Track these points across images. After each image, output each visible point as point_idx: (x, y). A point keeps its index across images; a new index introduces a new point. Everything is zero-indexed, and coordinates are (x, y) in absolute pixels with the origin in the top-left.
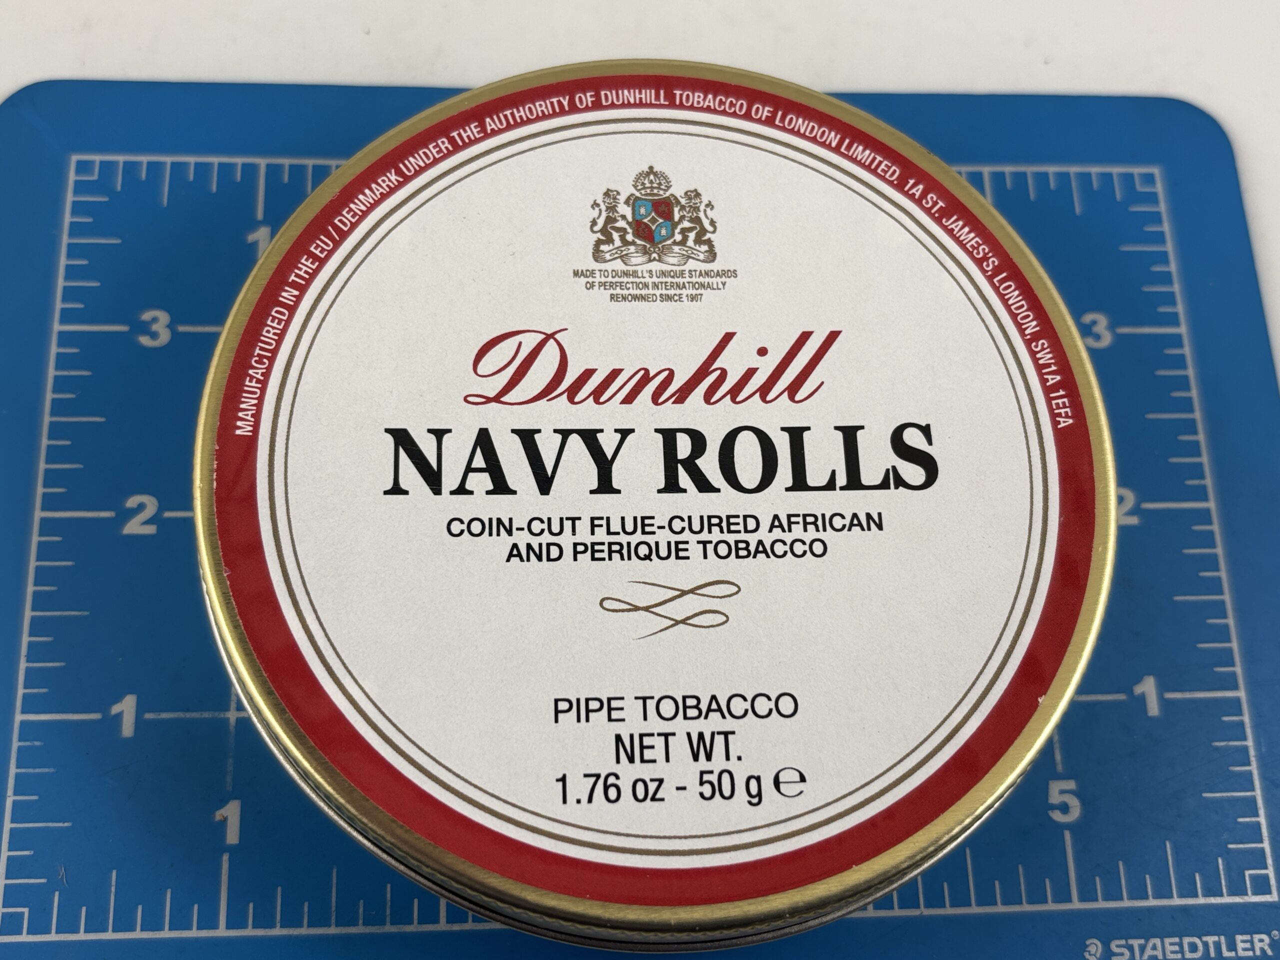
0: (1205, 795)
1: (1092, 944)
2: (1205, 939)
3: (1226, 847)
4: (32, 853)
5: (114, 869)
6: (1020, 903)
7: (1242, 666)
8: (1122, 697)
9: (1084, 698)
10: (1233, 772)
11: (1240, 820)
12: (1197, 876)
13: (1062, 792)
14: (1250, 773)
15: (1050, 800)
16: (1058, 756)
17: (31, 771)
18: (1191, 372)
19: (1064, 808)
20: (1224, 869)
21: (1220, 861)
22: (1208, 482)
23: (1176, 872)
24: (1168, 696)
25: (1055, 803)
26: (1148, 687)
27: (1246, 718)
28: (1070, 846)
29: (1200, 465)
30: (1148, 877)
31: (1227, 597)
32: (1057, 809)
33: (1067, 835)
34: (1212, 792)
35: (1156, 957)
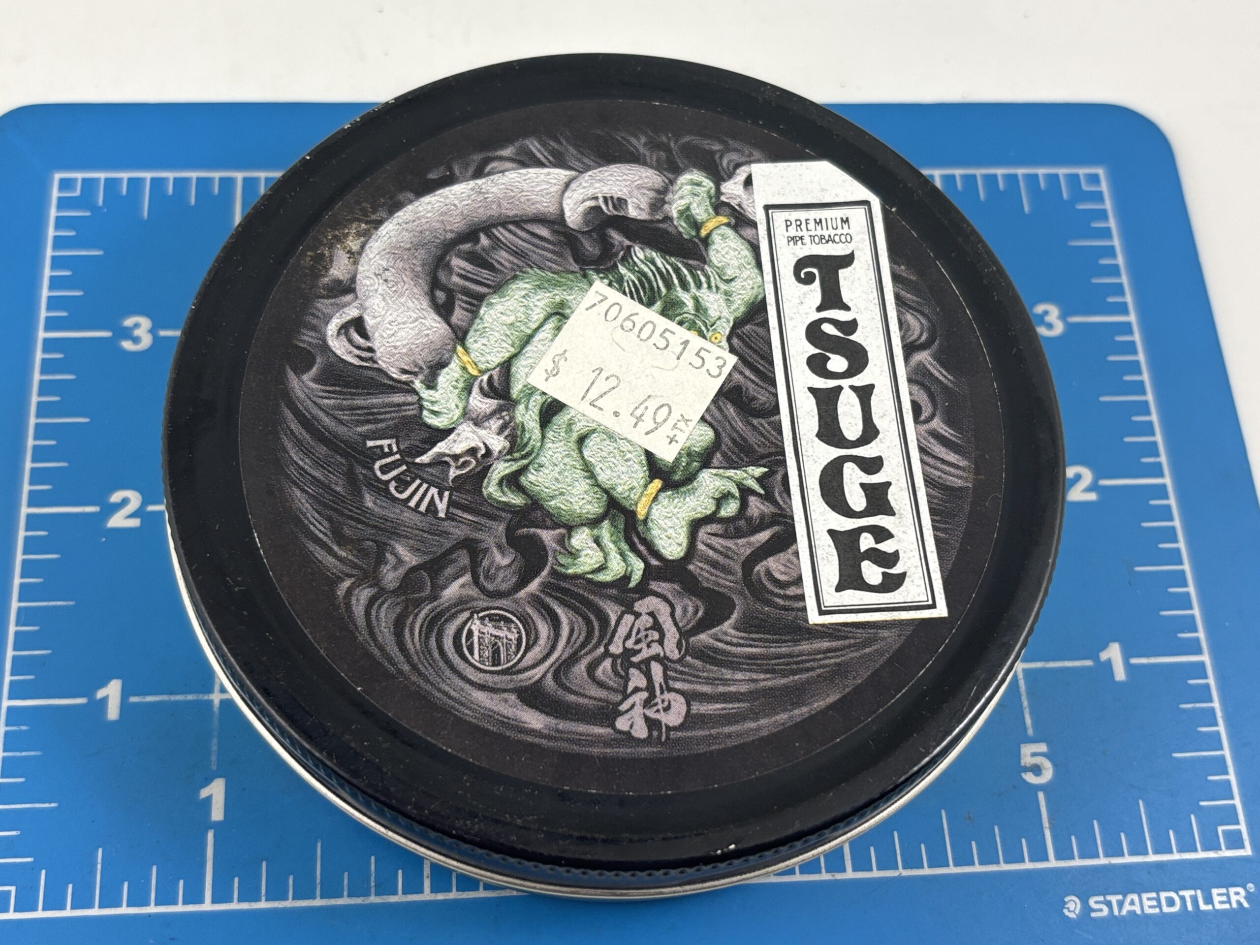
0: (1175, 755)
1: (1072, 900)
2: (1181, 893)
3: (1198, 805)
4: (19, 833)
5: (100, 847)
6: (998, 863)
7: (1205, 632)
8: (1088, 663)
9: (1052, 665)
10: (1201, 732)
11: (1210, 778)
12: (1171, 833)
13: (1034, 755)
14: (1218, 733)
15: (1023, 763)
16: (1028, 721)
17: (18, 754)
18: (1141, 357)
19: (1037, 770)
20: (1197, 826)
21: (1193, 817)
22: (1163, 459)
23: (1150, 829)
24: (1134, 661)
25: (1028, 765)
26: (1113, 653)
27: (1211, 681)
28: (1044, 807)
29: (1155, 444)
30: (1123, 835)
31: (1187, 567)
32: (1029, 771)
33: (1041, 796)
34: (1181, 752)
35: (1134, 912)
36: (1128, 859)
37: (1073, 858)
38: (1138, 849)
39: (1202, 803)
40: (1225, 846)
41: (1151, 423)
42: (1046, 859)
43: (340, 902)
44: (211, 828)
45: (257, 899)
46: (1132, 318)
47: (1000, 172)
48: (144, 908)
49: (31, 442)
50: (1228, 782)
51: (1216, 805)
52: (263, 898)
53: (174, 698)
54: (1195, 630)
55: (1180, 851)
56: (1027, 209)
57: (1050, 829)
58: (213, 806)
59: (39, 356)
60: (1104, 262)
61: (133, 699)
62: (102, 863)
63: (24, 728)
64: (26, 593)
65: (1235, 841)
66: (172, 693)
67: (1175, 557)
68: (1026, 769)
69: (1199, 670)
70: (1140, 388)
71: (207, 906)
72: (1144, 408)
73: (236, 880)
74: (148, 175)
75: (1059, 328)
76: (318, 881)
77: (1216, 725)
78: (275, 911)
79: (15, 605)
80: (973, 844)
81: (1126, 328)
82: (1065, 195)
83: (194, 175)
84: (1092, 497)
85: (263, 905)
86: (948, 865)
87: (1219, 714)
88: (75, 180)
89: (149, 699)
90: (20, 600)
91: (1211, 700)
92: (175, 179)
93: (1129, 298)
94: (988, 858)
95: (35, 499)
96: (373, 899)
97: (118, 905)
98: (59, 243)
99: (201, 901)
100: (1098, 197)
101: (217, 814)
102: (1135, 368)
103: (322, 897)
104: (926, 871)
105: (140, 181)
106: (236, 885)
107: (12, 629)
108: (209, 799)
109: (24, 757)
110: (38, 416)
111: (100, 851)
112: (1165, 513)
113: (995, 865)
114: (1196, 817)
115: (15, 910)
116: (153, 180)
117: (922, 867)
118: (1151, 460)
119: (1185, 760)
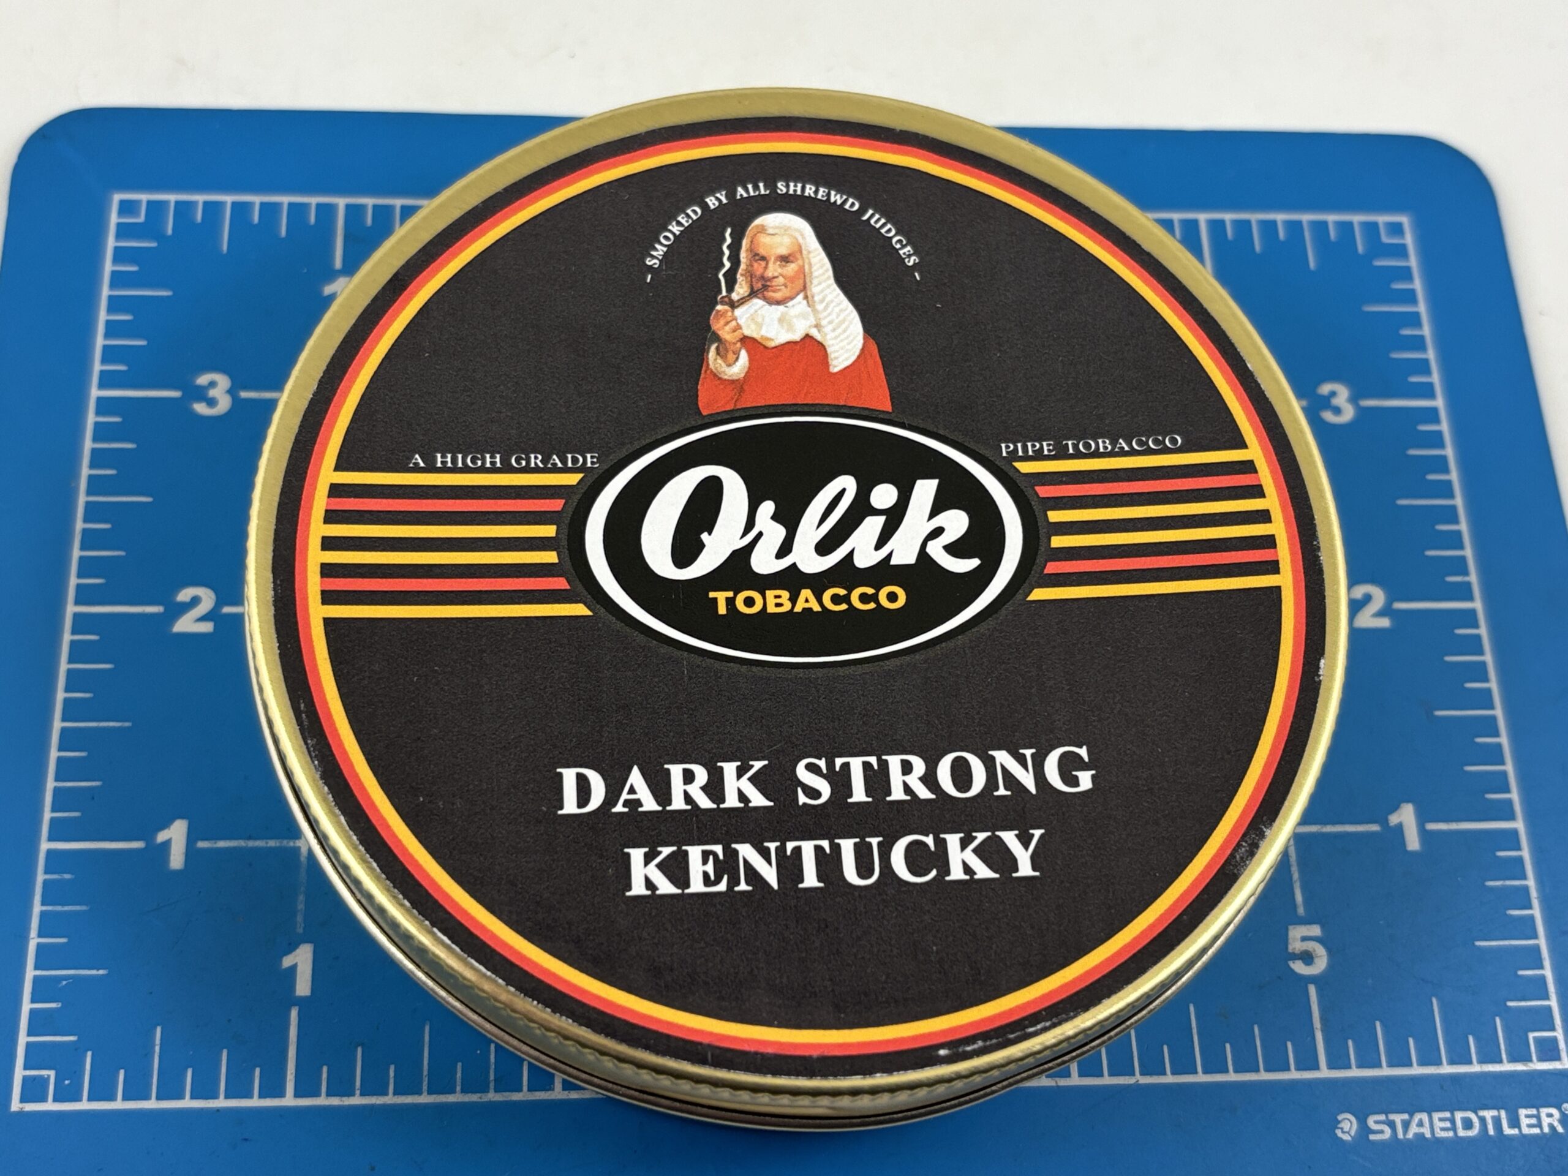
0: (1478, 943)
1: (1349, 1120)
2: (1482, 1113)
3: (1505, 1004)
4: (60, 1005)
5: (158, 1025)
6: (1257, 1070)
7: (1519, 792)
8: (1375, 828)
9: (1329, 829)
10: (1512, 916)
11: (1521, 973)
12: (1471, 1039)
13: (1304, 939)
14: (1532, 918)
15: (1290, 949)
16: (1299, 897)
17: (59, 908)
18: (1449, 452)
19: (1308, 958)
20: (1503, 1031)
21: (1498, 1020)
22: (1473, 578)
23: (1445, 1034)
24: (1431, 826)
25: (1297, 952)
26: (1406, 816)
27: (1526, 853)
28: (1316, 1003)
29: (1463, 559)
30: (1411, 1041)
31: (1498, 712)
32: (1299, 959)
33: (1312, 990)
34: (1486, 940)
35: (1423, 1134)
36: (1417, 1070)
37: (1349, 1067)
38: (1430, 1057)
39: (1510, 1004)
40: (1537, 1056)
41: (1459, 533)
42: (1317, 1067)
43: (451, 1098)
44: (295, 1005)
45: (350, 1093)
46: (1439, 402)
47: (1280, 217)
48: (211, 1101)
49: (79, 525)
50: (1543, 978)
51: (1527, 1006)
52: (358, 1092)
53: (251, 844)
54: (1507, 790)
55: (1481, 1061)
56: (1312, 264)
57: (1322, 1031)
58: (298, 977)
59: (91, 418)
60: (1407, 332)
61: (201, 844)
62: (161, 1044)
63: (67, 876)
64: (71, 710)
65: (1550, 1050)
66: (250, 838)
67: (1484, 699)
68: (1295, 957)
69: (1511, 839)
70: (1446, 490)
71: (289, 1100)
72: (1451, 515)
73: (325, 1069)
74: (228, 199)
75: (1348, 414)
76: (425, 1073)
77: (1530, 907)
78: (372, 1107)
79: (57, 725)
80: (1228, 1046)
81: (1432, 415)
82: (1360, 249)
83: (285, 200)
84: (1385, 623)
85: (357, 1100)
86: (1195, 1072)
87: (1534, 894)
88: (139, 202)
89: (222, 844)
90: (64, 719)
91: (1524, 877)
92: (262, 204)
93: (1436, 378)
94: (1246, 1064)
95: (84, 595)
96: (492, 1096)
97: (180, 1096)
98: (118, 280)
99: (281, 1094)
100: (1401, 251)
101: (303, 987)
102: (1441, 465)
103: (430, 1093)
104: (1169, 1079)
105: (220, 205)
106: (325, 1075)
107: (54, 754)
108: (293, 969)
109: (65, 912)
110: (89, 493)
111: (159, 1030)
112: (1474, 645)
113: (1253, 1074)
114: (1501, 1020)
115: (55, 1100)
116: (234, 204)
117: (1164, 1073)
118: (1458, 579)
119: (1491, 949)
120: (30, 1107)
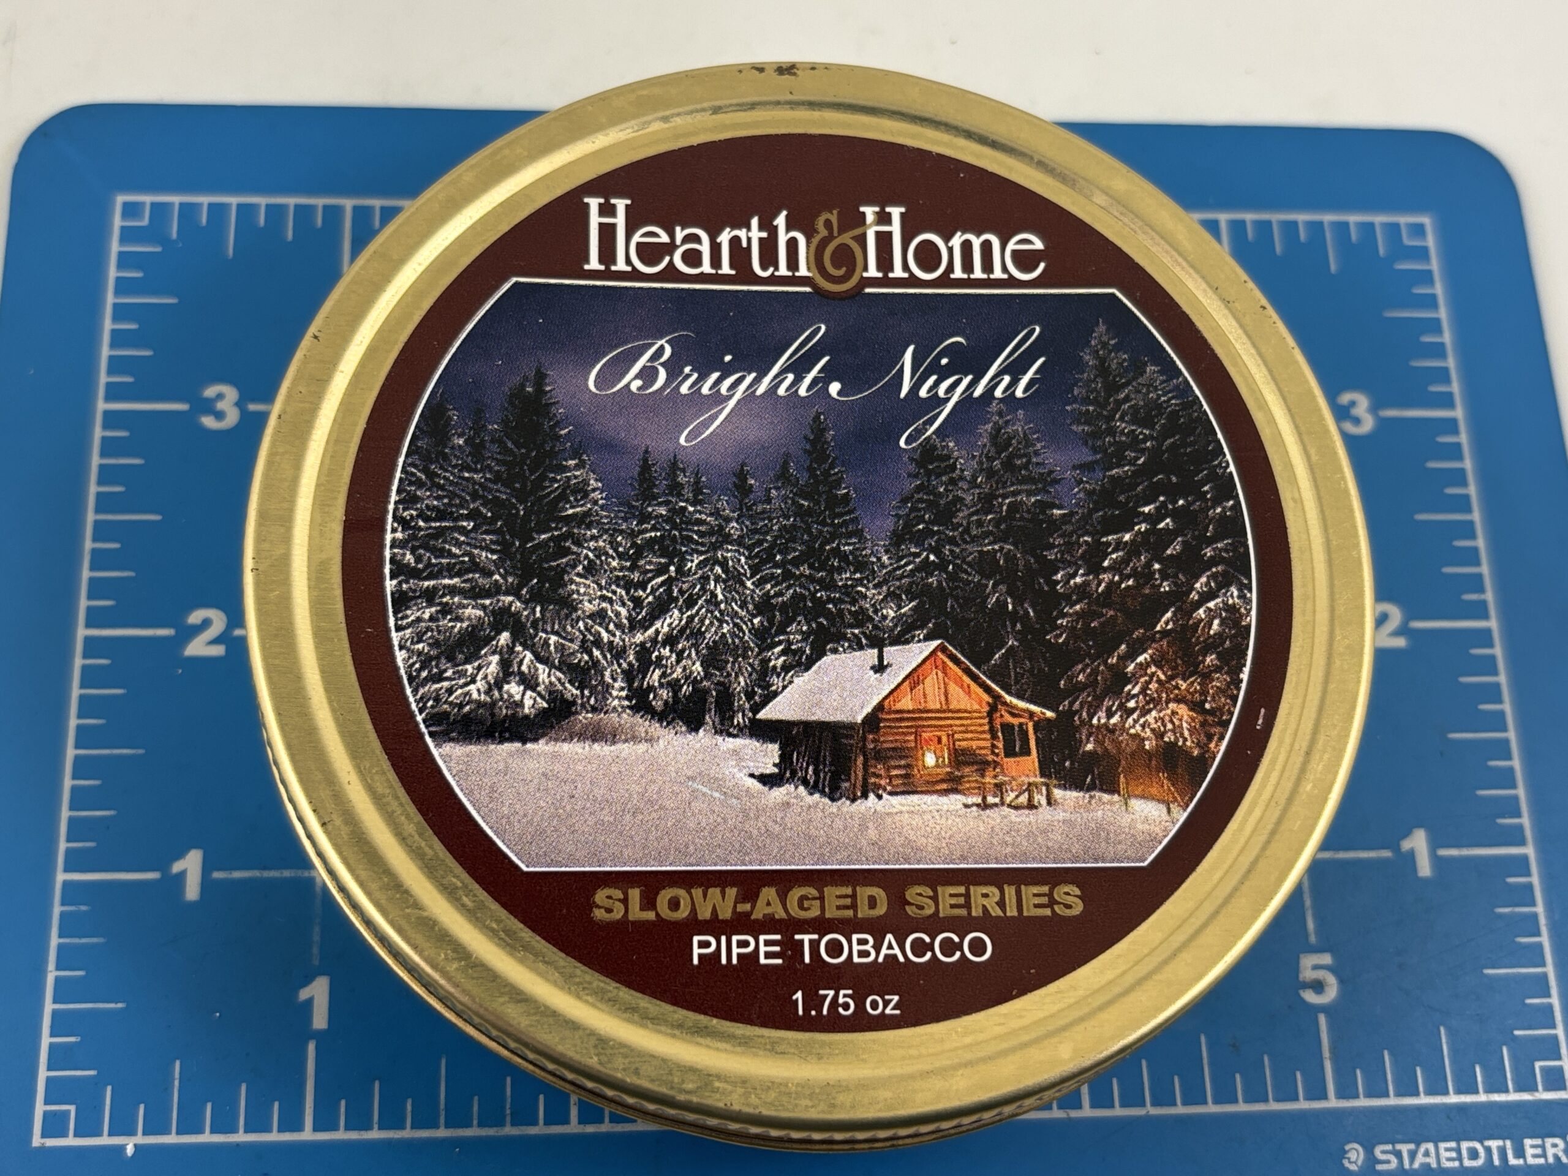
0: (1486, 971)
2: (1488, 1143)
3: (1513, 1034)
4: (78, 1039)
5: (177, 1058)
6: (1266, 1100)
7: (1530, 817)
8: (1386, 854)
9: (1342, 855)
10: (1520, 943)
11: (1529, 1001)
12: (1478, 1069)
13: (1316, 967)
14: (1540, 946)
15: (1301, 977)
16: (1311, 925)
17: (76, 941)
18: (1468, 464)
19: (1318, 986)
20: (1510, 1060)
21: (1505, 1050)
22: (1489, 596)
23: (1453, 1062)
24: (1443, 852)
25: (1307, 980)
26: (1418, 842)
27: (1535, 880)
28: (1326, 1034)
29: (1480, 576)
30: (1419, 1071)
31: (1512, 735)
32: (1310, 987)
33: (1322, 1019)
34: (1493, 967)
35: (1428, 1165)
36: (1424, 1100)
37: (1357, 1097)
38: (1437, 1087)
39: (1517, 1033)
40: (1543, 1085)
41: (1475, 550)
42: (1324, 1097)
43: (468, 1132)
44: (312, 1038)
45: (368, 1127)
46: (1459, 413)
47: (1302, 217)
48: (231, 1135)
49: (88, 545)
50: (1550, 1007)
51: (1535, 1035)
52: (376, 1126)
53: (267, 874)
54: (1518, 815)
55: (1488, 1091)
56: (1333, 267)
57: (1332, 1061)
58: (315, 1010)
59: (98, 433)
60: (1427, 339)
61: (217, 875)
62: (179, 1078)
63: (83, 908)
64: (84, 737)
65: (1555, 1079)
66: (265, 868)
67: (1498, 721)
68: (1306, 986)
69: (1521, 865)
70: (1463, 505)
71: (307, 1134)
72: (1468, 531)
73: (343, 1103)
74: (233, 200)
75: (1368, 425)
76: (442, 1106)
77: (1538, 934)
78: (389, 1142)
79: (71, 752)
80: (1238, 1076)
81: (1451, 426)
82: (1382, 251)
83: (291, 201)
84: (1400, 642)
85: (375, 1134)
86: (1205, 1103)
87: (1543, 921)
88: (143, 204)
89: (237, 875)
90: (77, 746)
91: (1533, 904)
92: (268, 206)
93: (1455, 387)
94: (1256, 1095)
95: (95, 618)
96: (509, 1130)
97: (200, 1131)
98: (122, 286)
99: (300, 1128)
100: (1422, 254)
101: (320, 1020)
102: (1459, 478)
103: (447, 1126)
104: (1180, 1110)
105: (225, 207)
106: (343, 1110)
107: (67, 782)
108: (310, 1002)
109: (83, 944)
110: (97, 510)
111: (178, 1064)
112: (1489, 666)
113: (1262, 1104)
114: (1509, 1051)
115: (76, 1135)
116: (239, 206)
117: (1174, 1104)
118: (1473, 597)
119: (1499, 978)
120: (51, 1142)
